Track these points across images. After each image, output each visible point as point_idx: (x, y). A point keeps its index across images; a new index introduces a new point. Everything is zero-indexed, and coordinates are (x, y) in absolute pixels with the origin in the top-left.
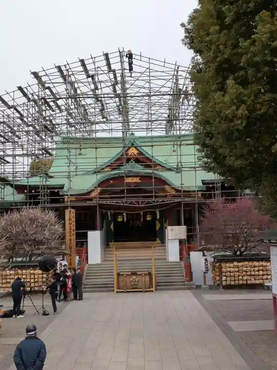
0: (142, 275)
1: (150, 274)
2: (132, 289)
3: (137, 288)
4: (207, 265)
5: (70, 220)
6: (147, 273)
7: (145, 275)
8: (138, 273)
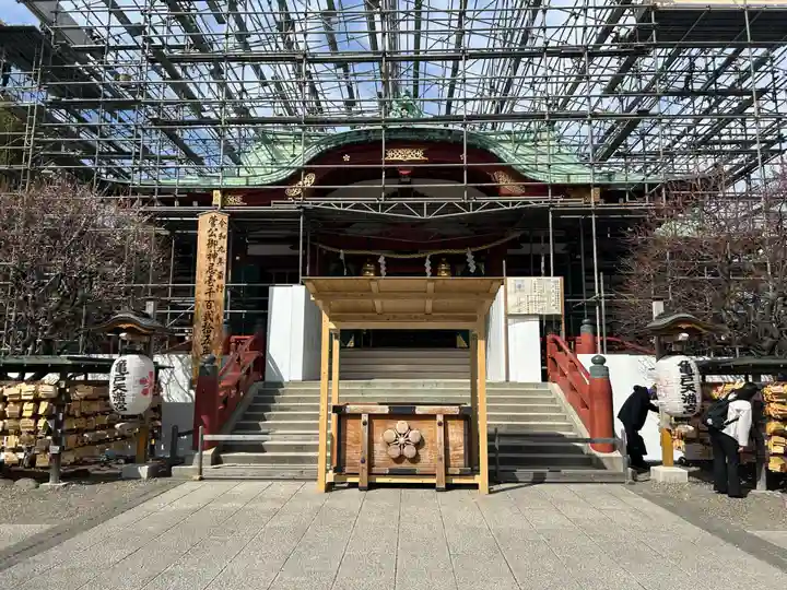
0: (433, 417)
1: (468, 417)
2: (393, 473)
3: (411, 473)
4: (689, 388)
5: (211, 243)
6: (455, 410)
7: (447, 417)
8: (419, 410)
